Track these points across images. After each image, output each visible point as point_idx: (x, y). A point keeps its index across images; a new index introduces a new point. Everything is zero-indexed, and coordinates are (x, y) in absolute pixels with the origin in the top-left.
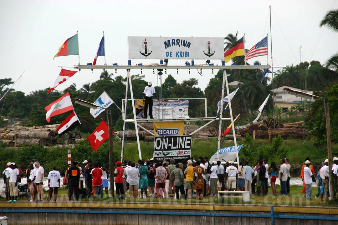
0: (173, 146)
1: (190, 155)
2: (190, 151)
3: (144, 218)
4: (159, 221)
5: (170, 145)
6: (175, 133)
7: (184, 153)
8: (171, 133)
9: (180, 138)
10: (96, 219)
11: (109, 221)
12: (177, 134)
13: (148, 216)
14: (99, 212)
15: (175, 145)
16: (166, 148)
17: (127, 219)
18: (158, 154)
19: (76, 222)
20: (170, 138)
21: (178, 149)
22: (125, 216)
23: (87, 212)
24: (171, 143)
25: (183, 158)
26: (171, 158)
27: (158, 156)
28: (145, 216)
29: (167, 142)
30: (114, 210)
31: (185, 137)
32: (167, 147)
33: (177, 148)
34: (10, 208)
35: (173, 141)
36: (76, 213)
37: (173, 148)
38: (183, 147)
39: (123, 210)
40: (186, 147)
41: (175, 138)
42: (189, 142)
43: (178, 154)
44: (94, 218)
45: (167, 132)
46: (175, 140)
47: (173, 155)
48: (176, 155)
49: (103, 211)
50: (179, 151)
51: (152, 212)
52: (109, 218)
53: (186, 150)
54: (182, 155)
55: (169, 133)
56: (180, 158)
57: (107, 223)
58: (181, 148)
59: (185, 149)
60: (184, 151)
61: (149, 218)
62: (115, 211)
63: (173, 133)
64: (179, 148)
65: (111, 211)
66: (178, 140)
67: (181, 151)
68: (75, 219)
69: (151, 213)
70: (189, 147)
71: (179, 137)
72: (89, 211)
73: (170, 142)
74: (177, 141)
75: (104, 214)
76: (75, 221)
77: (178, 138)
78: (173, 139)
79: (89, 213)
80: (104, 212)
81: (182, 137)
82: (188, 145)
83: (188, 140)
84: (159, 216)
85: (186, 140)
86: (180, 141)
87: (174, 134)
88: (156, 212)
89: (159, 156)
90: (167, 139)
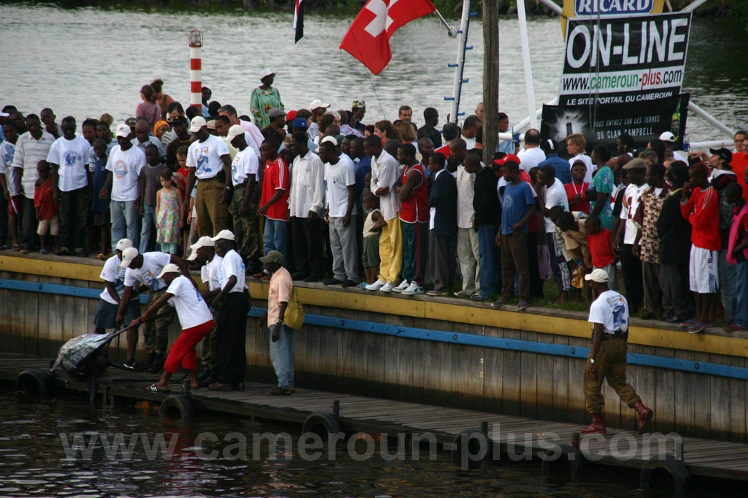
0: (630, 55)
1: (679, 84)
2: (683, 71)
3: (646, 380)
4: (721, 400)
5: (617, 50)
6: (639, 7)
7: (662, 78)
8: (625, 9)
9: (653, 23)
10: (428, 360)
11: (488, 373)
12: (647, 10)
13: (667, 378)
14: (447, 336)
15: (634, 50)
16: (606, 62)
17: (566, 375)
18: (575, 85)
19: (342, 363)
20: (618, 24)
21: (645, 65)
22: (559, 366)
23: (394, 331)
24: (621, 42)
25: (658, 96)
26: (621, 98)
27: (574, 92)
28: (650, 374)
29: (609, 39)
30: (511, 335)
31: (670, 18)
32: (608, 57)
33: (642, 61)
34: (73, 281)
35: (627, 35)
36: (344, 330)
37: (627, 60)
38: (661, 58)
39: (549, 340)
40: (673, 56)
41: (636, 24)
42: (681, 38)
43: (644, 84)
44: (420, 355)
45: (612, 6)
46: (635, 31)
47: (626, 89)
48: (638, 88)
49: (460, 335)
50: (646, 71)
51: (687, 363)
52: (488, 365)
53: (669, 69)
54: (655, 86)
55: (619, 9)
56: (649, 97)
57: (475, 380)
58: (656, 63)
59: (667, 63)
60: (662, 70)
61: (671, 384)
62: (514, 342)
63: (632, 8)
64: (649, 60)
65: (494, 338)
66: (644, 31)
67: (654, 71)
68: (340, 352)
69: (681, 368)
70: (679, 56)
71: (648, 19)
72: (402, 328)
73: (617, 41)
74: (640, 35)
75: (463, 346)
76: (340, 357)
77: (644, 24)
78: (627, 26)
79: (400, 334)
80: (463, 338)
81: (659, 20)
82: (679, 47)
83: (680, 30)
84: (719, 381)
85: (673, 31)
86: (651, 34)
87: (636, 11)
88: (704, 365)
89: (579, 91)
90: (609, 27)
